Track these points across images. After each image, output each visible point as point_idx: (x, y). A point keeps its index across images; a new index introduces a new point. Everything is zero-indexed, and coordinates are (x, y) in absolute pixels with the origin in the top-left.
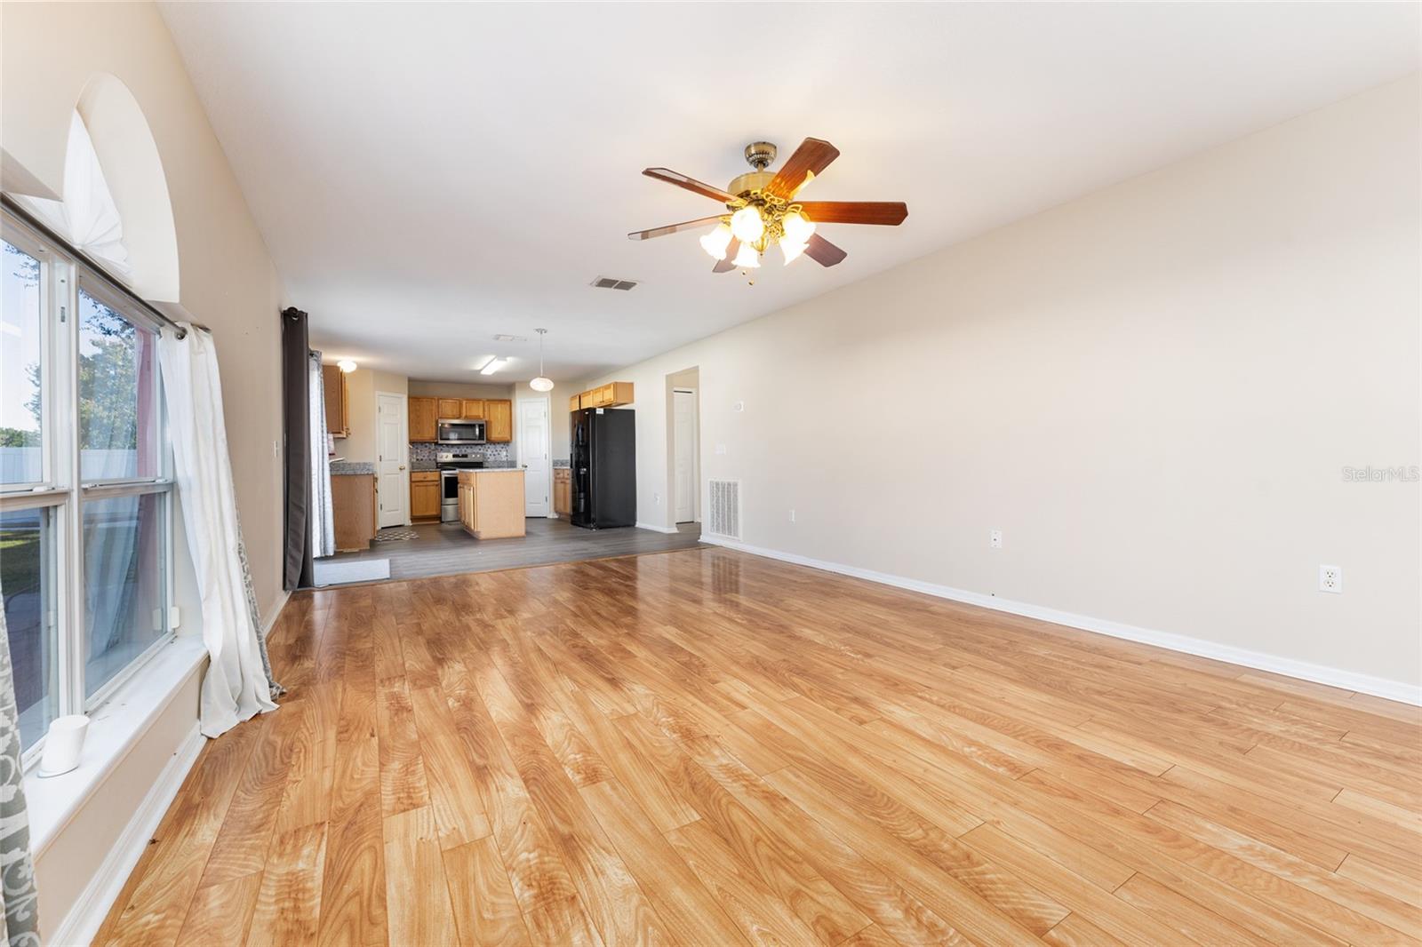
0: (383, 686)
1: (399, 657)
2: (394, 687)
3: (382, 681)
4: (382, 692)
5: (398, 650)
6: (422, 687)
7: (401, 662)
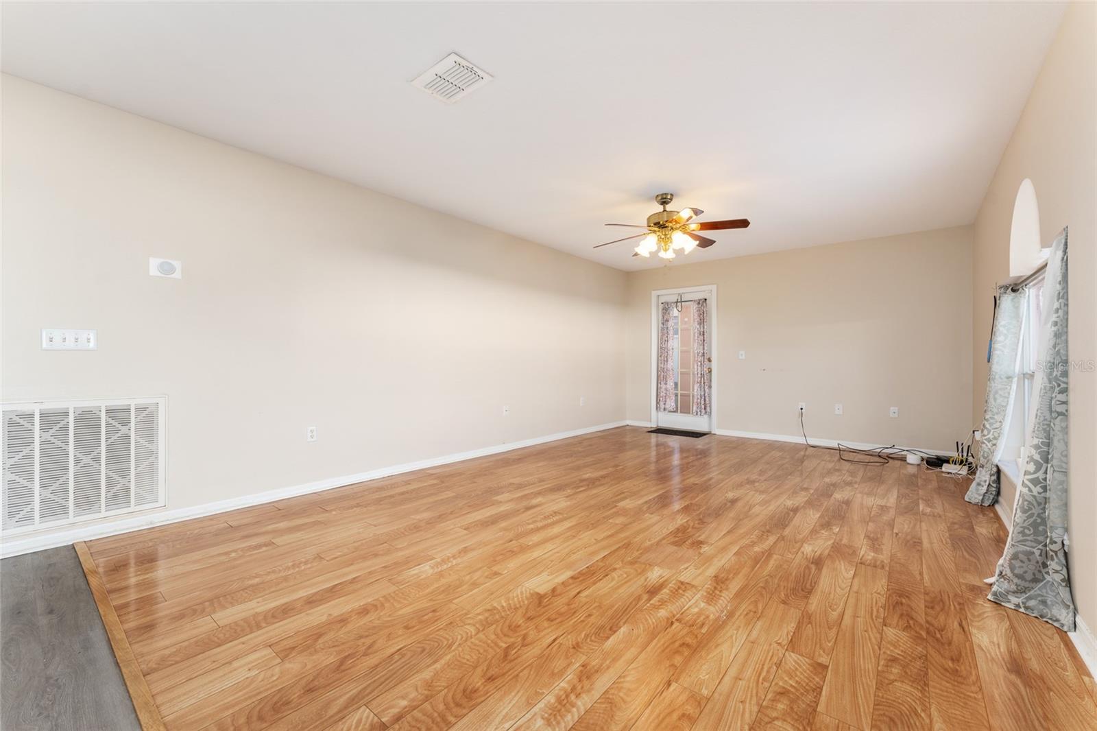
0: (882, 561)
1: (855, 588)
2: (874, 557)
3: (883, 567)
4: (884, 557)
5: (852, 601)
6: (850, 547)
7: (856, 580)
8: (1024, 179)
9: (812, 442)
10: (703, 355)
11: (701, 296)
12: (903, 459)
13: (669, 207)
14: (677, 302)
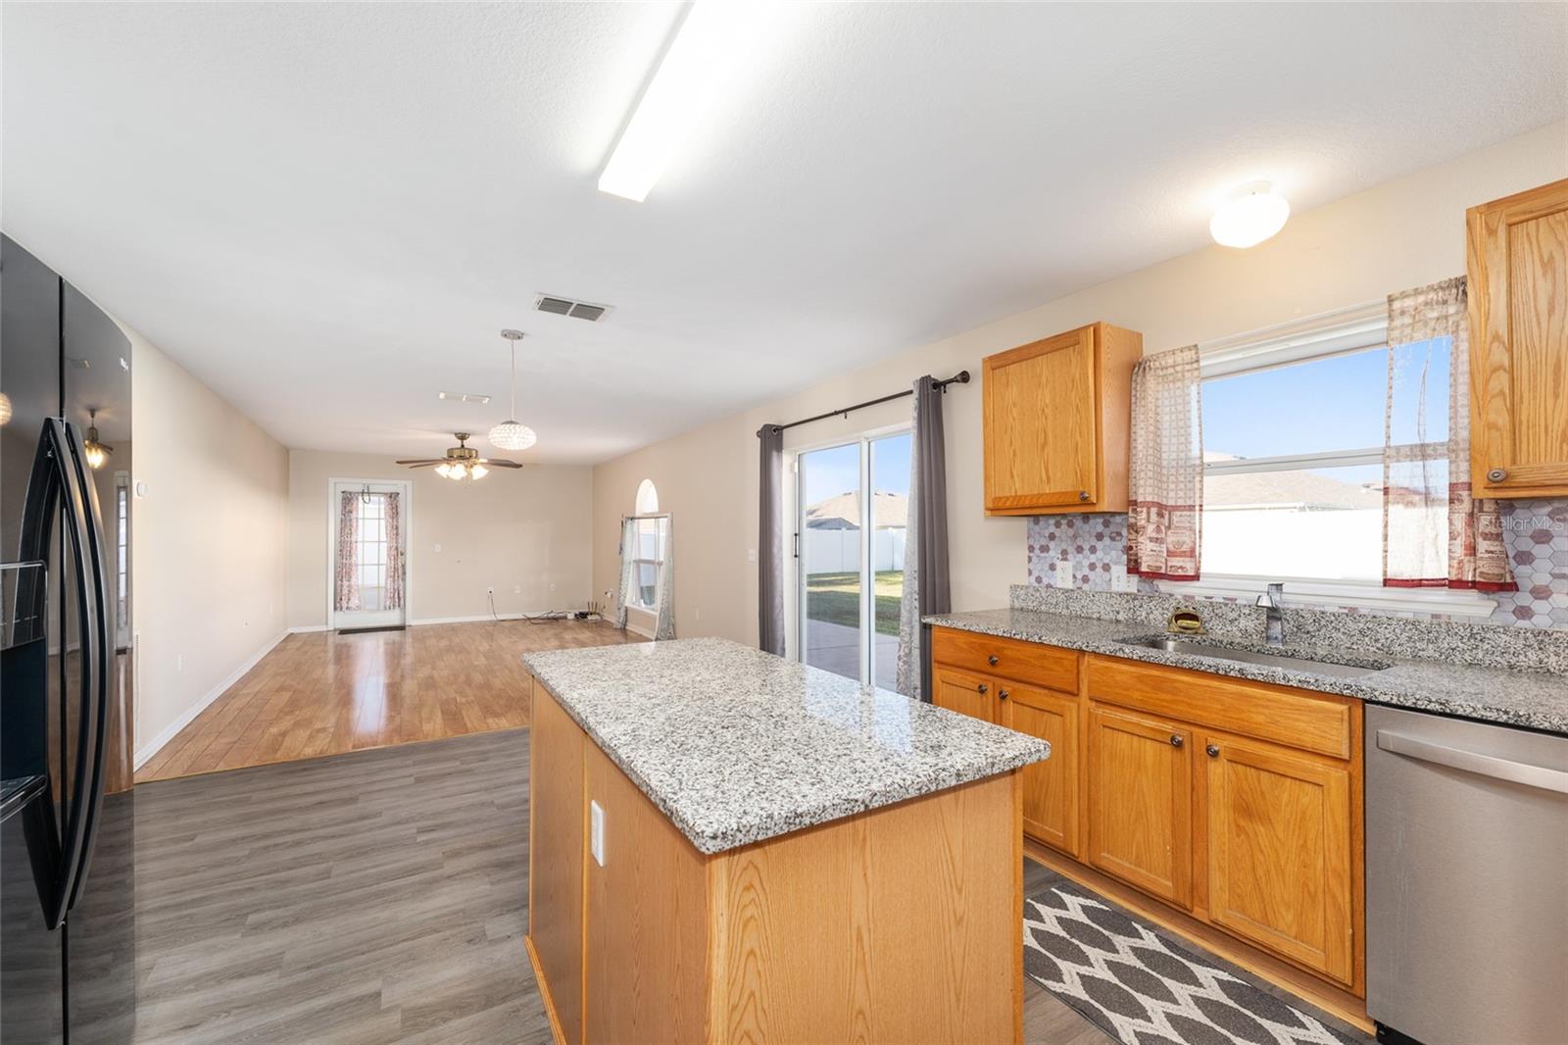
8: (644, 479)
9: (501, 617)
10: (397, 549)
11: (393, 489)
12: (565, 618)
13: (466, 443)
14: (363, 493)
